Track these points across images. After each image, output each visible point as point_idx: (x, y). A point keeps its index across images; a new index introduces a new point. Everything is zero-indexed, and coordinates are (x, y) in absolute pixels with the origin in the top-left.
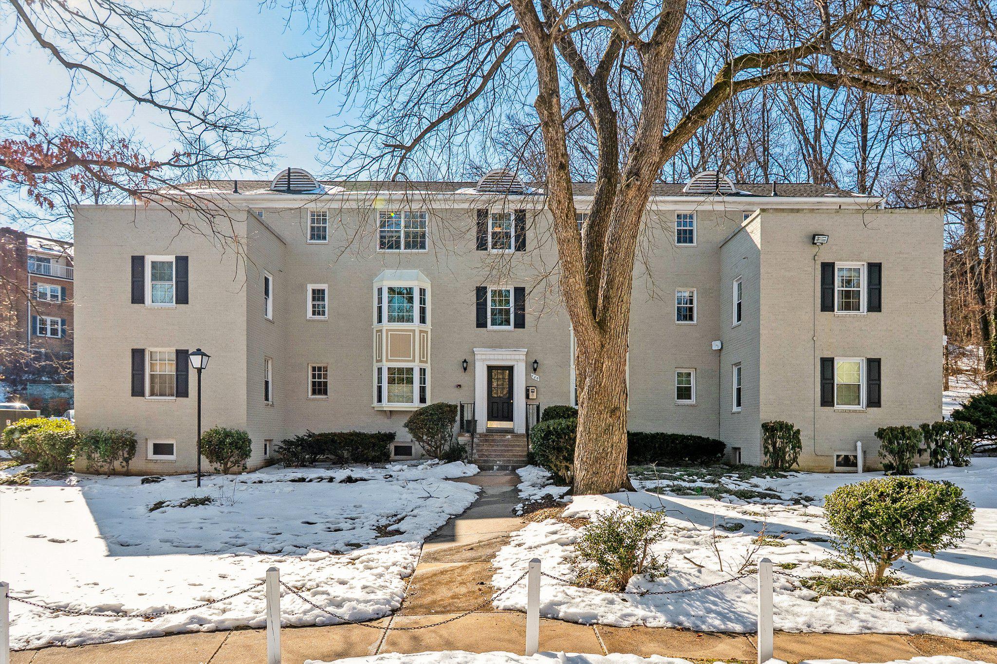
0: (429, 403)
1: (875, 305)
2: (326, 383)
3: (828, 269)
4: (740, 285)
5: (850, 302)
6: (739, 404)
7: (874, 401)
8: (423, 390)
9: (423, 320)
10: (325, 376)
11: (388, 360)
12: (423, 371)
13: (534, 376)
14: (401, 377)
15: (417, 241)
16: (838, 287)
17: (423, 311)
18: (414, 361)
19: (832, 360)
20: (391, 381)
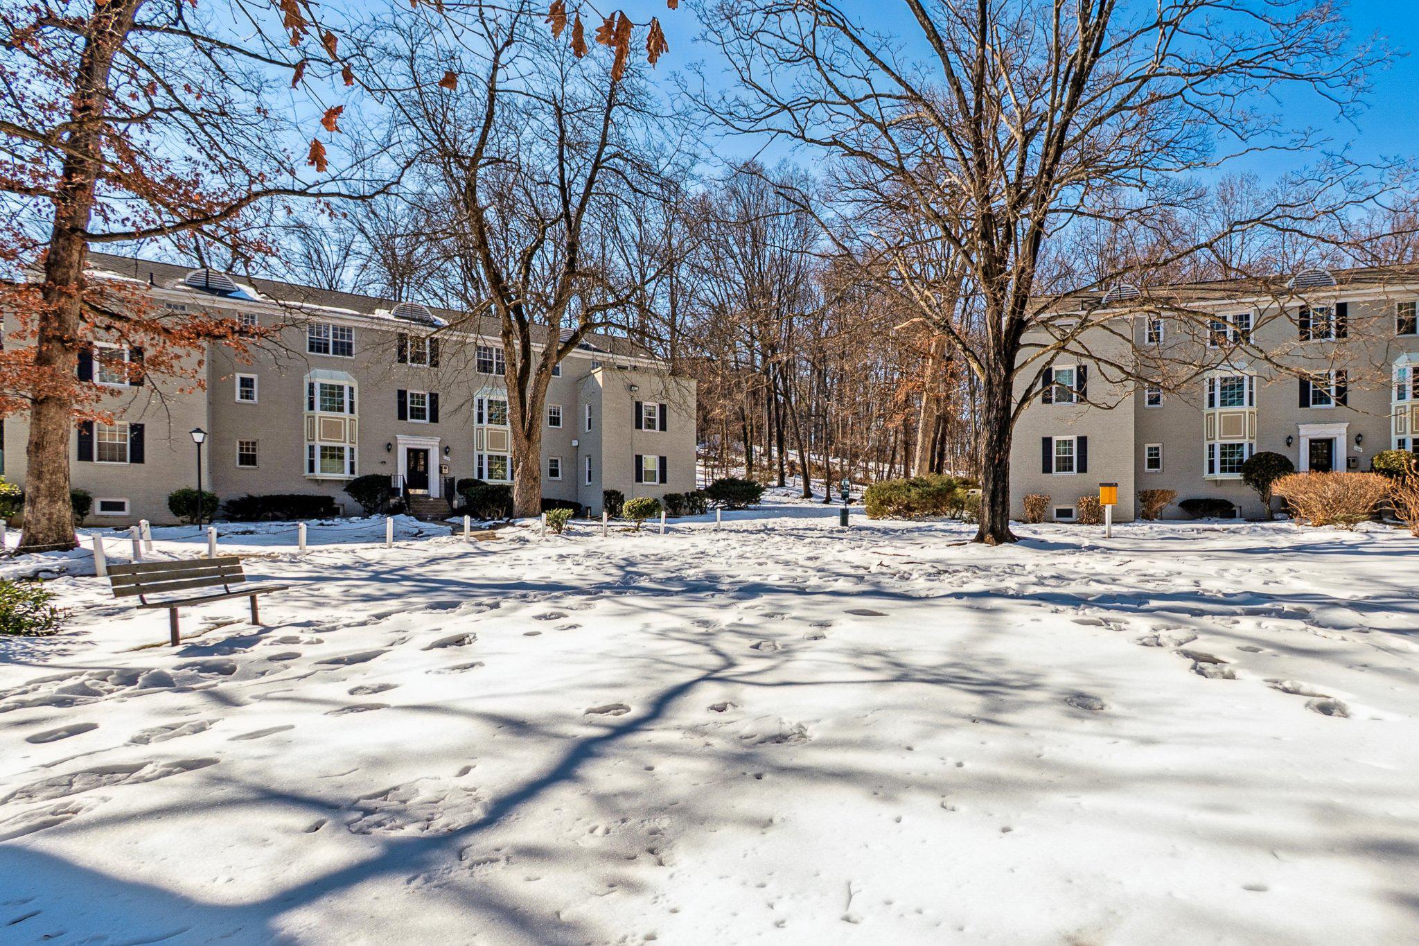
0: (357, 476)
1: (663, 427)
2: (254, 456)
3: (639, 406)
4: (590, 408)
5: (651, 424)
6: (590, 480)
7: (663, 480)
8: (352, 464)
9: (352, 411)
10: (254, 450)
11: (320, 440)
12: (352, 450)
13: (445, 457)
14: (333, 454)
15: (344, 348)
16: (644, 416)
17: (352, 404)
18: (345, 442)
19: (641, 456)
20: (323, 456)
